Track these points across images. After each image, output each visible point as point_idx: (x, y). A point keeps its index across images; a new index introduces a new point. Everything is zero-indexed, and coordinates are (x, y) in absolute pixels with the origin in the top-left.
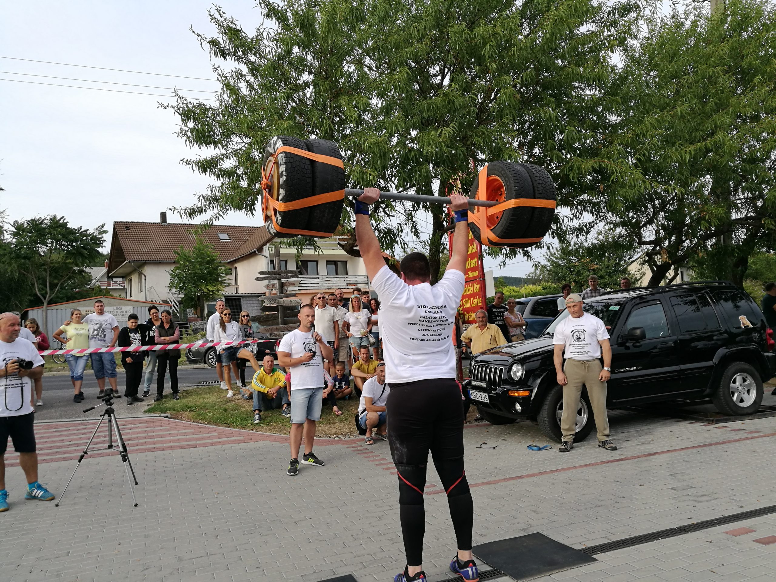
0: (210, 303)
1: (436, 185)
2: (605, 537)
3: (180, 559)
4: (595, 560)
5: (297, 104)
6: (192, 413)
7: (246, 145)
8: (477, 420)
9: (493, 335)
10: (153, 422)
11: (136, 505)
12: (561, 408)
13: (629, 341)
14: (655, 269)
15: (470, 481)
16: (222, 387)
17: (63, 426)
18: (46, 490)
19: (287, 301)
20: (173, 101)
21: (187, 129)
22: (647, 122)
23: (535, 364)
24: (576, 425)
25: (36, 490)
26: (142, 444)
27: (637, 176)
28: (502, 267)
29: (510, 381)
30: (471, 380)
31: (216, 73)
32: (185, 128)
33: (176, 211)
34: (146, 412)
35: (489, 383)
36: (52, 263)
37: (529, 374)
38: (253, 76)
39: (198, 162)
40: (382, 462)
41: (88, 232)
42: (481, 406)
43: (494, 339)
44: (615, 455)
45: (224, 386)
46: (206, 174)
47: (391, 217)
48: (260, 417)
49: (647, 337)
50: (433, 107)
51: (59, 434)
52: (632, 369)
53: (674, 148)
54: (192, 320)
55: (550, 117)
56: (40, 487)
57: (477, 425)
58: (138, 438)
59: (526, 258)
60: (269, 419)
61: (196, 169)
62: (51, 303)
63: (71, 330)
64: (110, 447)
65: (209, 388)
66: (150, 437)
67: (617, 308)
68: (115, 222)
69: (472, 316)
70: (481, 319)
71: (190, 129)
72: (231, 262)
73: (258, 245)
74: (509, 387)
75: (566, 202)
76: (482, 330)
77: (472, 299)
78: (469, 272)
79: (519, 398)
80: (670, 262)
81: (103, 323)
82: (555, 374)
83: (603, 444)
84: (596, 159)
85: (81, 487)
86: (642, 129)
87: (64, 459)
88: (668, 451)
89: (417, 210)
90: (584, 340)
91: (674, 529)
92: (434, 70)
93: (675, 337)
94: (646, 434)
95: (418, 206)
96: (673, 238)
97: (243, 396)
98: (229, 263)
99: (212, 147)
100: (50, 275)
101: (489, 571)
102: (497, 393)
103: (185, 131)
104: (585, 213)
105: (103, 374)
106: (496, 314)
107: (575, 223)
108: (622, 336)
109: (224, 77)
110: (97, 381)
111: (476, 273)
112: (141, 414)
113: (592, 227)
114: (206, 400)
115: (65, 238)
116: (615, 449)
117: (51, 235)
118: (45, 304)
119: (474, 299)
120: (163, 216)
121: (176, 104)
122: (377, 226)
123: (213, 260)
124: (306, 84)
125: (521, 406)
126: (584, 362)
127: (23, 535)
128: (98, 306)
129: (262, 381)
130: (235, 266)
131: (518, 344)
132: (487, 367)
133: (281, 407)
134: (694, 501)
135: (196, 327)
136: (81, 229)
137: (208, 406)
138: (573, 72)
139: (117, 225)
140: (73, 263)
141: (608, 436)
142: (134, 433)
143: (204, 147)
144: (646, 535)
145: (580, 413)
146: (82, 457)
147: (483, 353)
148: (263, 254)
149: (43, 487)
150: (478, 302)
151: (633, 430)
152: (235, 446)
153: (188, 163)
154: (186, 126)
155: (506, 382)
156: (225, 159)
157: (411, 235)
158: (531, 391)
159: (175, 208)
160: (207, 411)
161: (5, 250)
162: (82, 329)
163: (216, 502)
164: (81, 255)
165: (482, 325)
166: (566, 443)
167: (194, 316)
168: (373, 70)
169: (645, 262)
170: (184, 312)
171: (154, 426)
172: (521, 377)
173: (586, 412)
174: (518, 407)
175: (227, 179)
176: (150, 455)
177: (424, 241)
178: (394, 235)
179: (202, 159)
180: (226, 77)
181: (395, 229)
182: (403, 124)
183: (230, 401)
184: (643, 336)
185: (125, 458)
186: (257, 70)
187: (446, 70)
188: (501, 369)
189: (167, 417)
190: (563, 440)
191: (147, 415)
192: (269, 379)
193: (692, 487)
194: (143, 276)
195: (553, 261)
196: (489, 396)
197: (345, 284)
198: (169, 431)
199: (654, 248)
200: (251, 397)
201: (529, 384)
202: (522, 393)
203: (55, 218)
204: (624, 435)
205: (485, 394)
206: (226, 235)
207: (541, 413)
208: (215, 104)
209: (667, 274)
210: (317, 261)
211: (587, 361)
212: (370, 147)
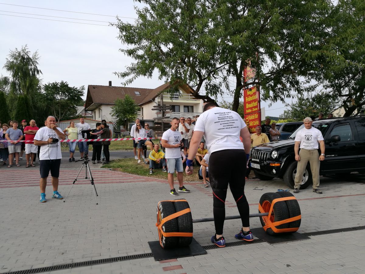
0: (131, 123)
1: (239, 64)
2: (315, 230)
3: (116, 226)
4: (310, 238)
5: (173, 23)
6: (122, 169)
7: (149, 43)
8: (253, 178)
9: (263, 138)
10: (105, 172)
11: (97, 204)
12: (295, 172)
13: (332, 142)
14: (347, 109)
15: (249, 203)
16: (135, 158)
17: (66, 171)
18: (60, 195)
19: (165, 120)
20: (116, 22)
21: (122, 35)
22: (348, 32)
23: (284, 151)
24: (302, 181)
25: (56, 194)
26: (99, 180)
27: (341, 59)
28: (270, 106)
29: (271, 159)
30: (252, 159)
31: (136, 10)
32: (121, 35)
33: (117, 74)
34: (101, 167)
35: (261, 160)
36: (61, 103)
37: (280, 156)
38: (153, 10)
39: (127, 51)
40: (208, 193)
41: (77, 89)
42: (256, 171)
43: (264, 140)
44: (321, 195)
45: (136, 158)
46: (130, 56)
47: (216, 79)
48: (152, 171)
49: (341, 141)
50: (239, 24)
51: (65, 174)
52: (332, 156)
53: (362, 45)
54: (123, 131)
55: (298, 30)
56: (57, 193)
57: (254, 180)
58: (98, 178)
59: (282, 102)
60: (156, 173)
61: (126, 54)
62: (60, 121)
63: (70, 130)
64: (86, 178)
65: (130, 159)
66: (103, 178)
67: (326, 126)
68: (89, 85)
69: (254, 129)
70: (258, 131)
71: (124, 35)
72: (140, 105)
73: (152, 97)
74: (270, 162)
75: (304, 74)
76: (258, 136)
77: (254, 121)
78: (253, 109)
79: (275, 167)
80: (356, 105)
81: (84, 127)
82: (294, 155)
83: (316, 191)
84: (320, 51)
85: (74, 195)
86: (345, 35)
87: (67, 184)
88: (349, 196)
89: (229, 76)
90: (311, 140)
91: (350, 228)
92: (240, 8)
93: (355, 141)
94: (338, 188)
95: (230, 73)
96: (358, 94)
97: (145, 162)
98: (139, 105)
99: (133, 44)
100: (61, 108)
101: (257, 240)
102: (264, 164)
103: (121, 36)
104: (312, 80)
105: (83, 150)
106: (266, 129)
107: (307, 85)
108: (328, 140)
109: (139, 11)
110: (80, 153)
111: (256, 109)
112: (99, 168)
113: (316, 87)
114: (128, 164)
115: (67, 91)
116: (321, 193)
117: (61, 90)
118: (59, 121)
119: (255, 121)
120: (110, 83)
121: (117, 24)
122: (209, 83)
123: (132, 104)
124: (178, 14)
125: (275, 170)
126: (310, 151)
127: (50, 212)
128: (82, 120)
129: (154, 155)
130: (142, 107)
131: (276, 142)
132: (260, 152)
133: (161, 167)
134: (361, 217)
135: (124, 134)
136: (74, 87)
137: (129, 166)
138: (311, 6)
139: (90, 87)
140: (70, 103)
141: (318, 187)
142: (96, 176)
143: (130, 44)
144: (335, 230)
145: (304, 175)
146: (75, 181)
147: (258, 146)
148: (155, 102)
149: (59, 193)
150: (257, 123)
151: (331, 186)
152: (141, 183)
153: (122, 51)
154: (122, 34)
155: (269, 159)
156: (139, 49)
157: (225, 89)
158: (281, 164)
159: (116, 73)
160: (129, 168)
161: (42, 96)
162: (75, 130)
163: (132, 205)
164: (74, 99)
165: (259, 134)
166: (297, 189)
167: (123, 129)
168: (210, 9)
169: (342, 106)
170: (119, 127)
171: (105, 173)
172: (277, 157)
173: (308, 175)
174: (274, 171)
175: (140, 60)
176: (103, 185)
177: (232, 91)
178: (217, 87)
179: (129, 49)
180: (140, 12)
181: (218, 85)
182: (224, 32)
183: (139, 164)
184: (339, 140)
185: (93, 183)
186: (155, 7)
187: (246, 8)
188: (267, 153)
189: (111, 170)
190: (295, 187)
191: (102, 169)
192: (157, 155)
193: (360, 211)
194: (101, 110)
195: (294, 108)
196: (260, 166)
197: (192, 117)
198: (112, 175)
199: (347, 99)
200: (148, 163)
201: (280, 160)
202: (277, 164)
203: (63, 82)
204: (327, 187)
205: (258, 165)
206: (138, 92)
207: (285, 174)
208: (135, 25)
209: (354, 112)
210: (179, 106)
211: (311, 150)
212: (207, 43)
